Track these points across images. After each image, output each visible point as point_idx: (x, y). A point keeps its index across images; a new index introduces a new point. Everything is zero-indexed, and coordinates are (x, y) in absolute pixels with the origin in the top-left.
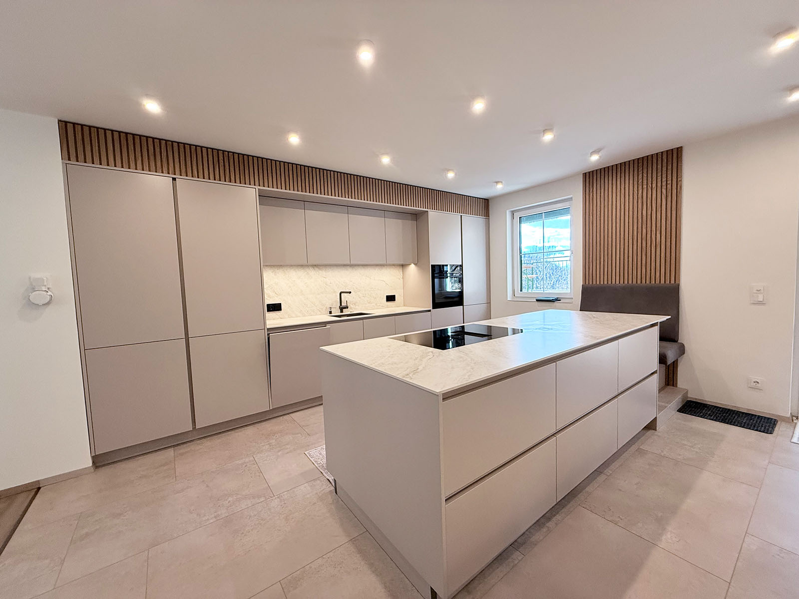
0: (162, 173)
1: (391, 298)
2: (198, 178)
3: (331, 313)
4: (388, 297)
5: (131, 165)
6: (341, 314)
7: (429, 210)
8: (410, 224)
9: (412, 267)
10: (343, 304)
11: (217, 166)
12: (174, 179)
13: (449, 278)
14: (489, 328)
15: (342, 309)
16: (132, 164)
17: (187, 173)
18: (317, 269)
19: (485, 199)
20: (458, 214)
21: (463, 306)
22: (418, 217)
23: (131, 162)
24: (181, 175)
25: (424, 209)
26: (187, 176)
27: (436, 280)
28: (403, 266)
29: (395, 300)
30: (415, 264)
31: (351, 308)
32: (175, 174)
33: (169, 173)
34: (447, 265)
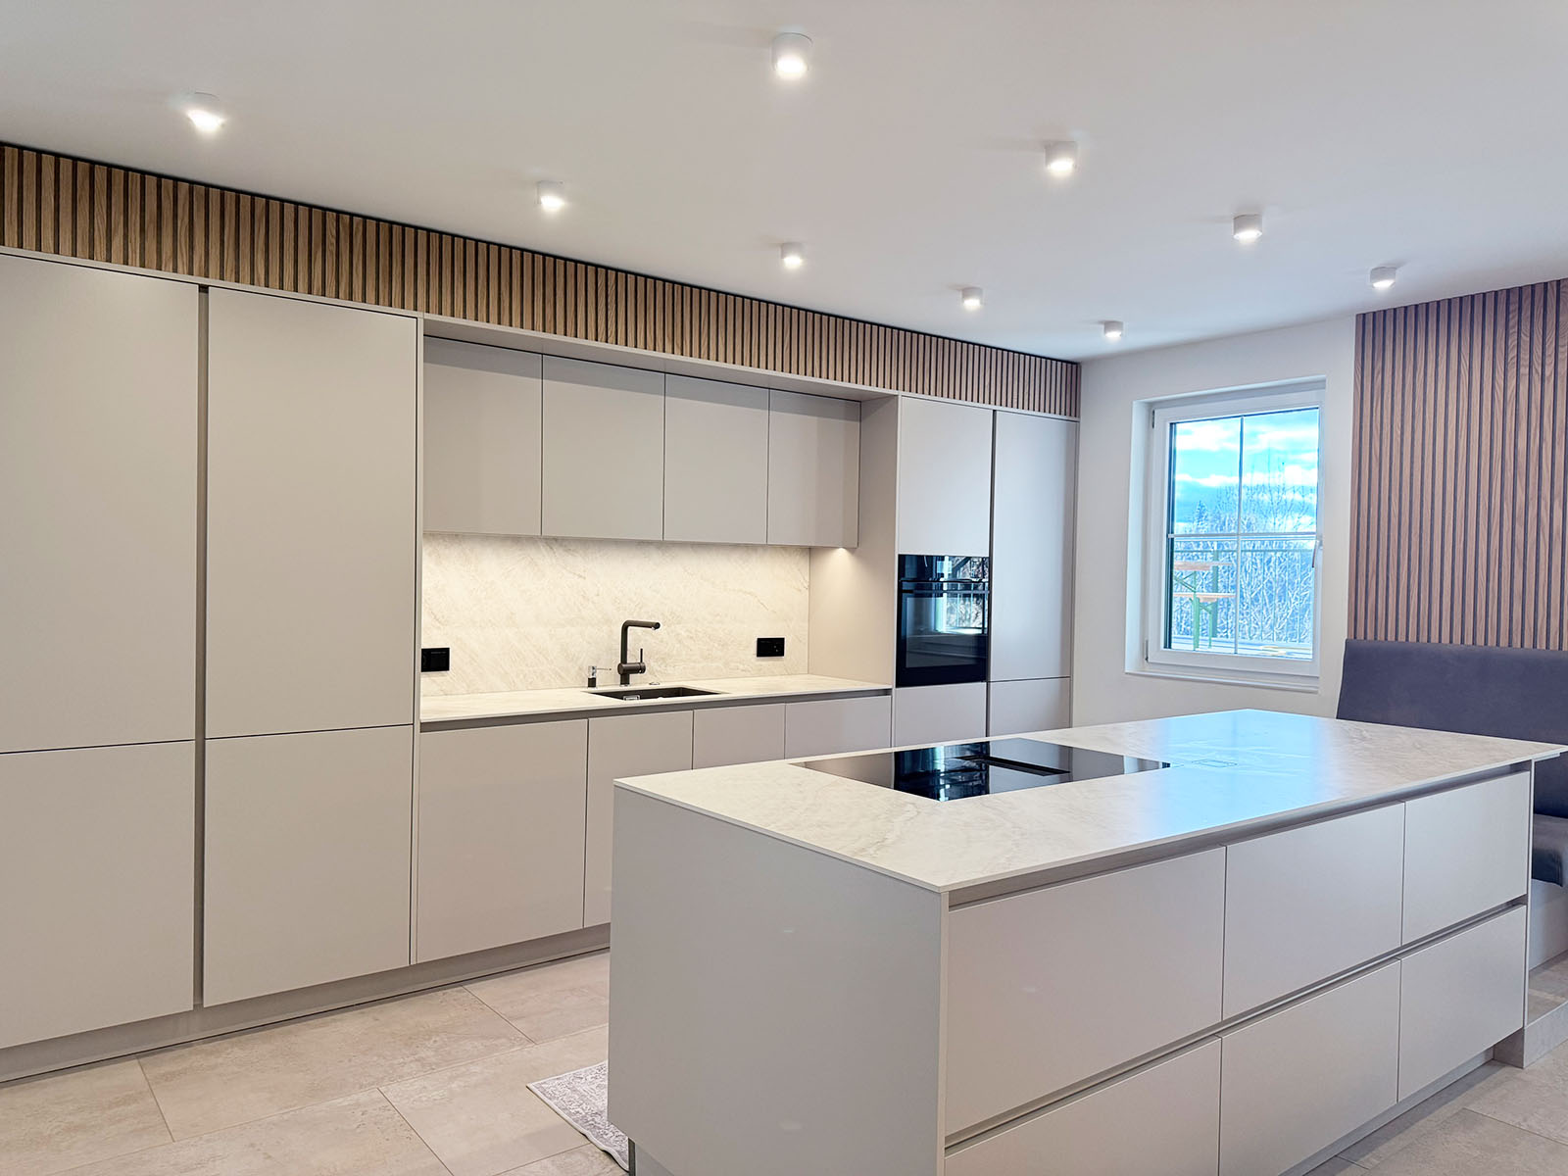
0: (175, 270)
1: (770, 648)
2: (267, 286)
3: (592, 683)
4: (760, 642)
5: (97, 249)
6: (624, 688)
7: (900, 393)
8: (841, 429)
9: (841, 556)
10: (630, 660)
11: (320, 254)
12: (204, 289)
13: (945, 595)
14: (1066, 752)
15: (625, 673)
16: (100, 247)
17: (237, 273)
18: (561, 550)
19: (1067, 362)
20: (986, 406)
21: (988, 682)
22: (864, 410)
23: (97, 243)
24: (222, 278)
25: (887, 391)
26: (237, 281)
27: (910, 601)
28: (812, 552)
29: (781, 654)
30: (851, 550)
31: (652, 673)
32: (207, 276)
33: (191, 273)
34: (942, 558)
